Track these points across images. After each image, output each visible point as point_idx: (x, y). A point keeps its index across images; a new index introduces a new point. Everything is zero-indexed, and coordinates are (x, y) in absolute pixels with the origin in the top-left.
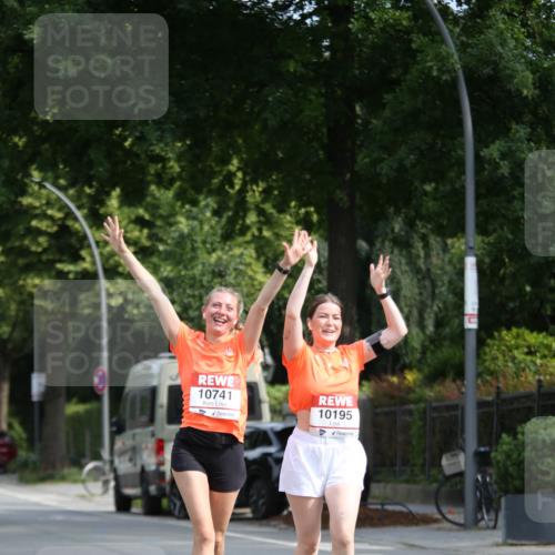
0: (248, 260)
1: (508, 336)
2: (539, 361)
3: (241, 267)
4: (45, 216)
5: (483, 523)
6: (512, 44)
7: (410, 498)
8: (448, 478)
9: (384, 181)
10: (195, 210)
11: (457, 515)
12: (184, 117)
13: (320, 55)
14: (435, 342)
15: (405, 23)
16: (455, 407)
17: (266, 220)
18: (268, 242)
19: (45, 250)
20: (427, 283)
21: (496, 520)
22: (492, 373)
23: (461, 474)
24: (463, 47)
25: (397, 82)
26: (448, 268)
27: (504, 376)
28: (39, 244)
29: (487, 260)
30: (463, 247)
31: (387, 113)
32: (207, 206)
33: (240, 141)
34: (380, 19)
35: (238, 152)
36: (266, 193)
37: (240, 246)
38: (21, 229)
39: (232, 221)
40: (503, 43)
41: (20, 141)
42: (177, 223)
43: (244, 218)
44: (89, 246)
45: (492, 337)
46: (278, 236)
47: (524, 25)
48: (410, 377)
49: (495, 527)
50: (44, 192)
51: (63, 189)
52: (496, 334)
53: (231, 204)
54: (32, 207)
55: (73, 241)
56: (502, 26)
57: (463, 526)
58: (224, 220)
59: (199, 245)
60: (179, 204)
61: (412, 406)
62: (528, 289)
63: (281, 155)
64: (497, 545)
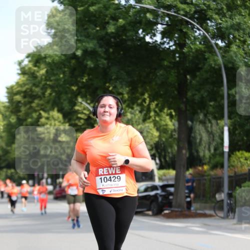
0: (151, 127)
1: (238, 154)
2: (249, 162)
3: (149, 130)
4: (83, 113)
5: (230, 217)
6: (239, 56)
7: (205, 208)
8: (218, 202)
9: (196, 101)
10: (133, 111)
11: (221, 214)
12: (129, 80)
13: (175, 59)
14: (214, 155)
15: (203, 49)
16: (221, 178)
17: (157, 114)
18: (157, 122)
19: (83, 125)
20: (211, 136)
21: (234, 216)
22: (233, 166)
23: (222, 201)
24: (223, 57)
25: (201, 68)
26: (219, 131)
27: (237, 167)
28: (80, 122)
29: (231, 128)
30: (223, 124)
31: (198, 79)
32: (137, 110)
33: (148, 87)
34: (195, 48)
35: (147, 92)
36: (157, 105)
37: (148, 123)
38: (75, 117)
39: (146, 115)
40: (236, 56)
41: (74, 88)
42: (127, 115)
43: (149, 114)
44: (97, 123)
45: (233, 154)
46: (161, 120)
47: (244, 50)
48: (206, 167)
49: (234, 218)
50: (82, 105)
51: (89, 104)
52: (234, 153)
53: (145, 109)
54: (78, 110)
55: (92, 121)
56: (236, 50)
57: (223, 218)
58: (143, 114)
59: (134, 123)
60: (127, 109)
61: (206, 178)
62: (245, 138)
63: (162, 93)
64: (235, 224)
